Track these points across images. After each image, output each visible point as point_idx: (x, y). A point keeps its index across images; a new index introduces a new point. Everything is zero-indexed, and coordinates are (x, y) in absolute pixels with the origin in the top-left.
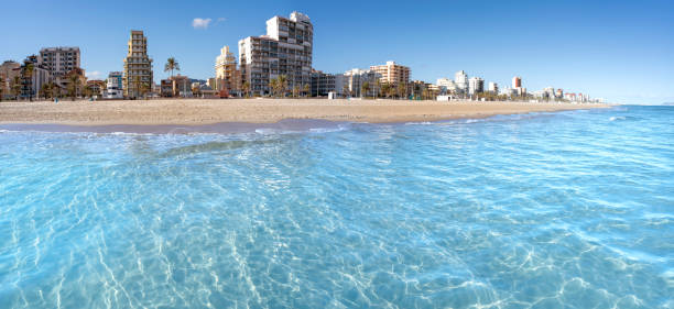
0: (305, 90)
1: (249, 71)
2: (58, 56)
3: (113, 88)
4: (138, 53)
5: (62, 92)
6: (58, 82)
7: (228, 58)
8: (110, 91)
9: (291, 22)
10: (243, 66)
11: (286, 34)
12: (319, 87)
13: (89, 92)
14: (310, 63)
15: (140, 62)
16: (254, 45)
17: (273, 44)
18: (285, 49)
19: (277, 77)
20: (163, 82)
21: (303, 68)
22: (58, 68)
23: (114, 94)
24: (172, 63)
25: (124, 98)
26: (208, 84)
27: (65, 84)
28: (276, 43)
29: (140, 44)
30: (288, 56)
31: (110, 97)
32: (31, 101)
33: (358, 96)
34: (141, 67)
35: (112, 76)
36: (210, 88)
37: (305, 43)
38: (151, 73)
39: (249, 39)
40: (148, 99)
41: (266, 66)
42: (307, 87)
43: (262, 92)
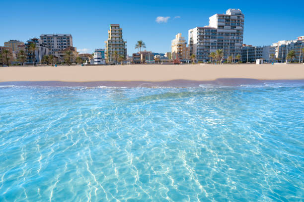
0: (238, 58)
1: (195, 48)
2: (55, 39)
3: (98, 58)
4: (116, 38)
5: (60, 60)
6: (56, 54)
7: (180, 40)
8: (96, 60)
9: (227, 16)
10: (191, 45)
11: (223, 24)
12: (249, 56)
13: (81, 61)
14: (242, 40)
15: (118, 43)
16: (200, 32)
17: (213, 31)
18: (222, 33)
19: (216, 51)
20: (134, 55)
21: (236, 44)
22: (56, 46)
23: (98, 62)
24: (141, 44)
25: (106, 64)
26: (166, 56)
27: (61, 56)
28: (216, 30)
29: (117, 32)
30: (224, 37)
31: (96, 63)
32: (35, 66)
33: (284, 61)
34: (118, 46)
35: (97, 51)
36: (166, 58)
37: (238, 28)
38: (125, 50)
39: (196, 28)
40: (123, 64)
41: (207, 44)
42: (238, 57)
43: (204, 60)
